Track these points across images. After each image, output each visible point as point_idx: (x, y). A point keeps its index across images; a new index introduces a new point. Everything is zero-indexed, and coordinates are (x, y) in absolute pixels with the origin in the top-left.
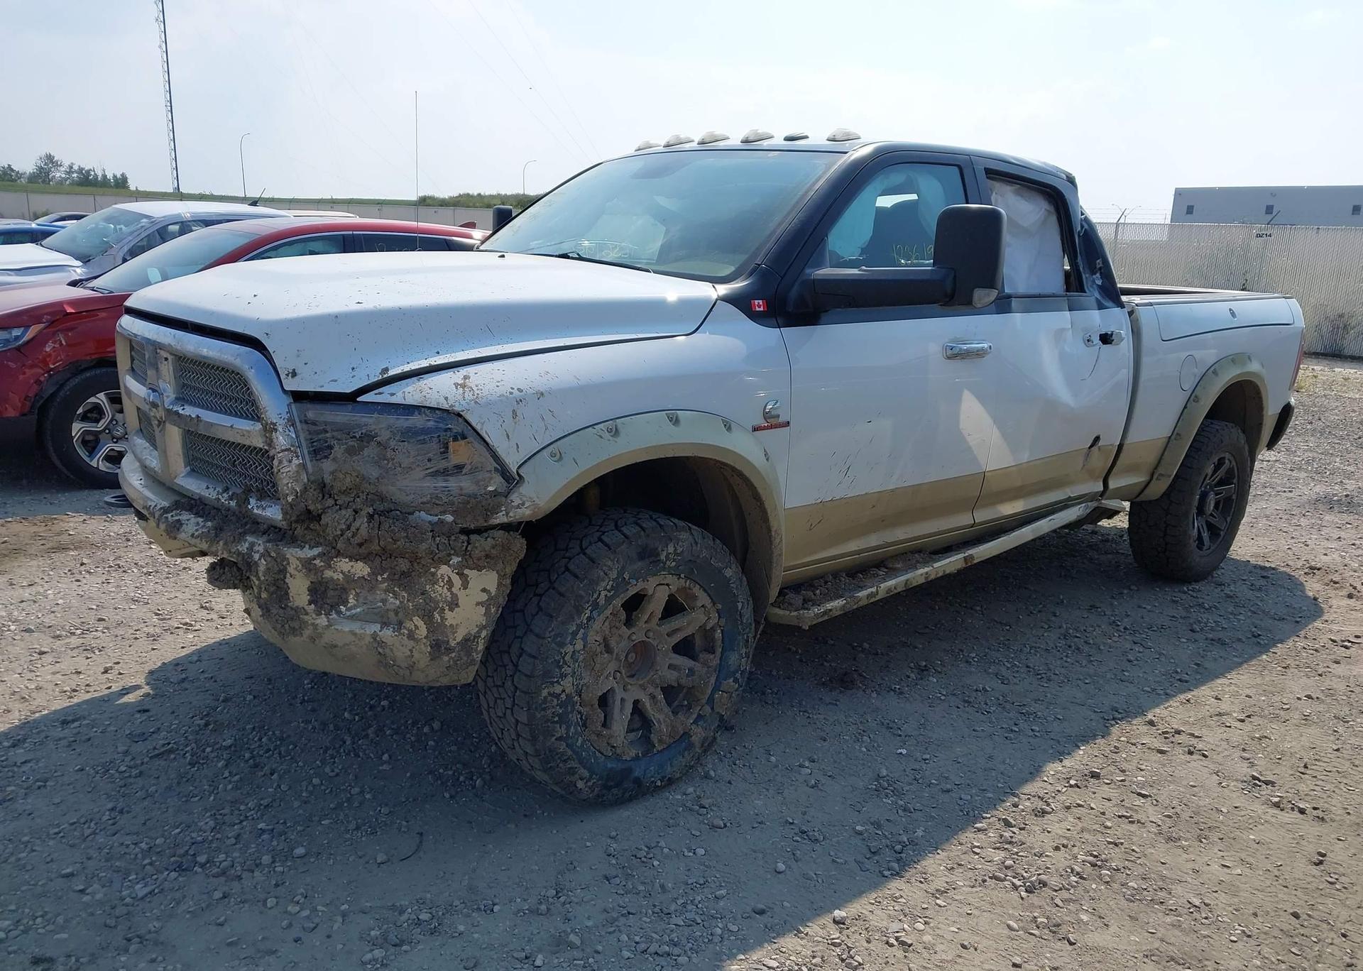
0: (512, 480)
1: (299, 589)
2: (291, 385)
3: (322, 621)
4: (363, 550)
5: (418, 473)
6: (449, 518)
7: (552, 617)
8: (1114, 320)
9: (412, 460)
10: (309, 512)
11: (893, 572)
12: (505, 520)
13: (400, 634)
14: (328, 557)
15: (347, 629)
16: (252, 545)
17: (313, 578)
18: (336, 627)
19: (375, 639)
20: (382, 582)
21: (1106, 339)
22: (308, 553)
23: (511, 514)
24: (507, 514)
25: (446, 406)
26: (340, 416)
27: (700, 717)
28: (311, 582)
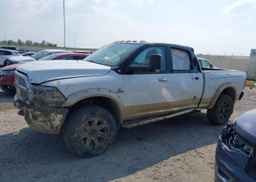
0: (66, 99)
2: (31, 82)
8: (199, 75)
14: (34, 111)
21: (197, 78)
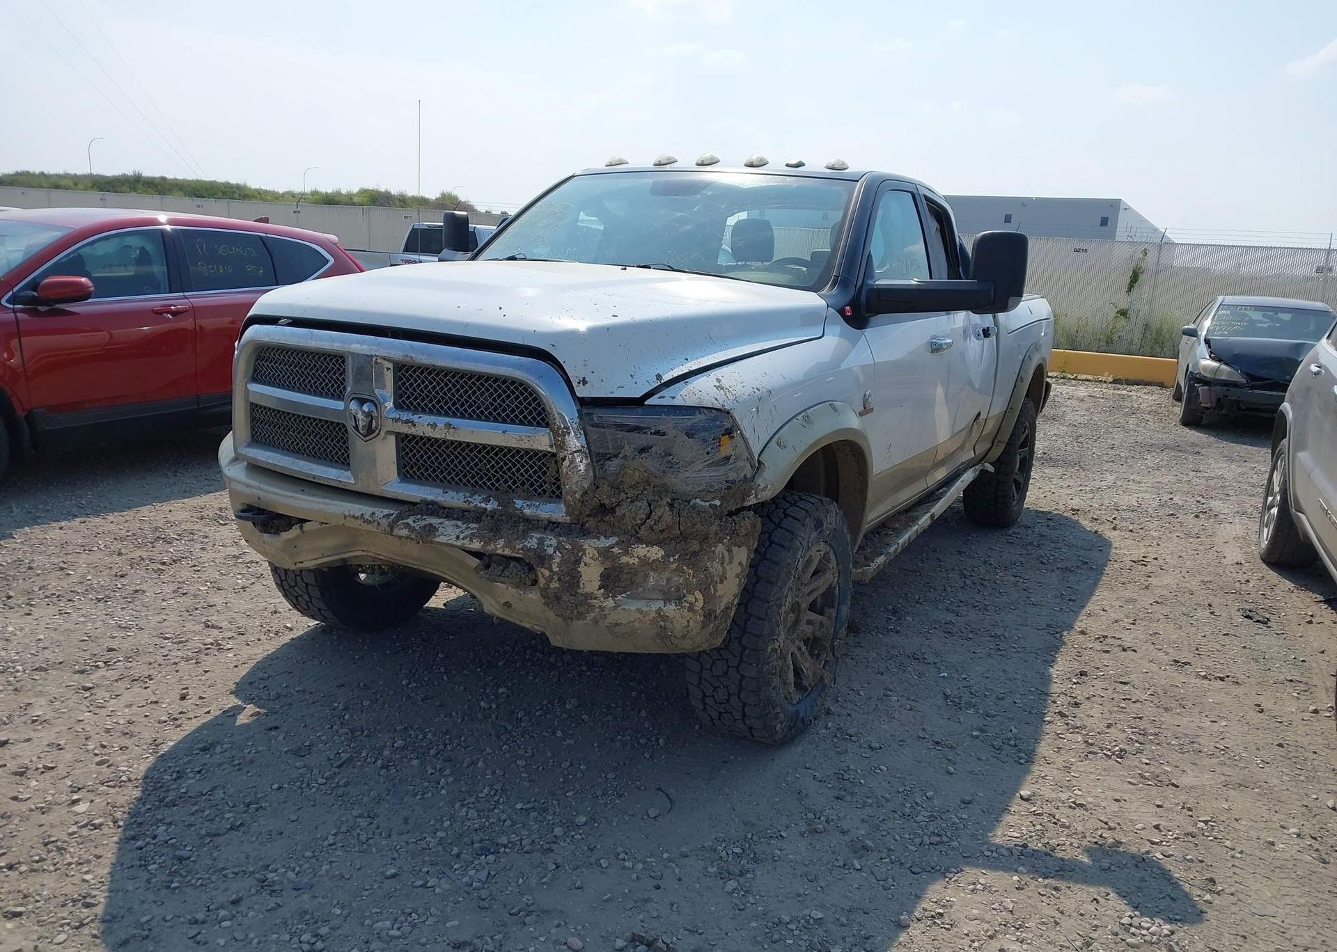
0: (754, 467)
1: (590, 576)
2: (582, 392)
3: (610, 603)
4: (665, 535)
5: (698, 465)
6: (718, 503)
7: (772, 583)
9: (693, 454)
10: (603, 505)
11: (898, 533)
12: (755, 501)
13: (682, 607)
14: (626, 546)
15: (633, 608)
16: (541, 542)
17: (608, 564)
18: (623, 607)
19: (659, 614)
20: (673, 563)
21: (986, 333)
22: (604, 543)
23: (759, 497)
24: (756, 496)
25: (719, 406)
26: (629, 418)
27: (826, 662)
28: (605, 569)
